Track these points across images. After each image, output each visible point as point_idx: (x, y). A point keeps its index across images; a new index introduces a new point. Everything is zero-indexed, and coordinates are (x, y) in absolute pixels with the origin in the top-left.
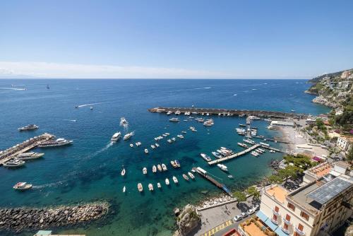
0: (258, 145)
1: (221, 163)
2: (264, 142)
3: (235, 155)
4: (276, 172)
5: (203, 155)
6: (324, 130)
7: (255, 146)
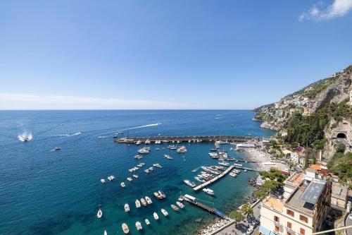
0: (232, 166)
1: (206, 187)
2: (237, 163)
3: (216, 178)
4: (255, 189)
5: (187, 182)
6: (278, 148)
7: (230, 168)
